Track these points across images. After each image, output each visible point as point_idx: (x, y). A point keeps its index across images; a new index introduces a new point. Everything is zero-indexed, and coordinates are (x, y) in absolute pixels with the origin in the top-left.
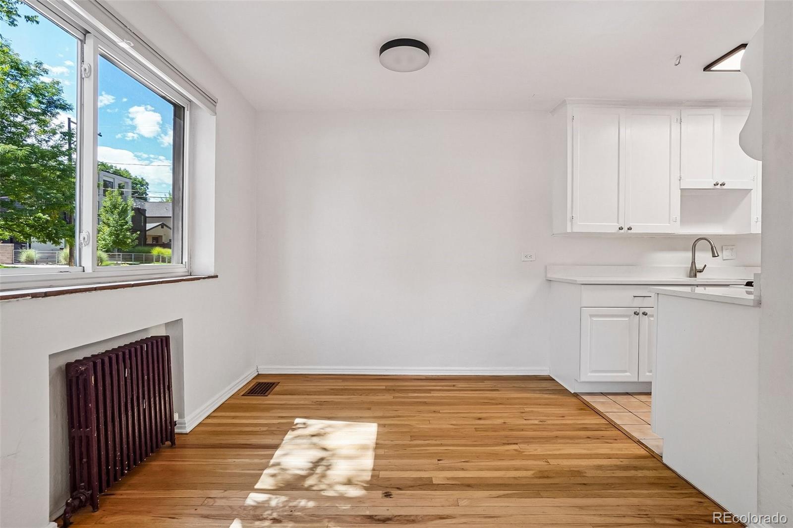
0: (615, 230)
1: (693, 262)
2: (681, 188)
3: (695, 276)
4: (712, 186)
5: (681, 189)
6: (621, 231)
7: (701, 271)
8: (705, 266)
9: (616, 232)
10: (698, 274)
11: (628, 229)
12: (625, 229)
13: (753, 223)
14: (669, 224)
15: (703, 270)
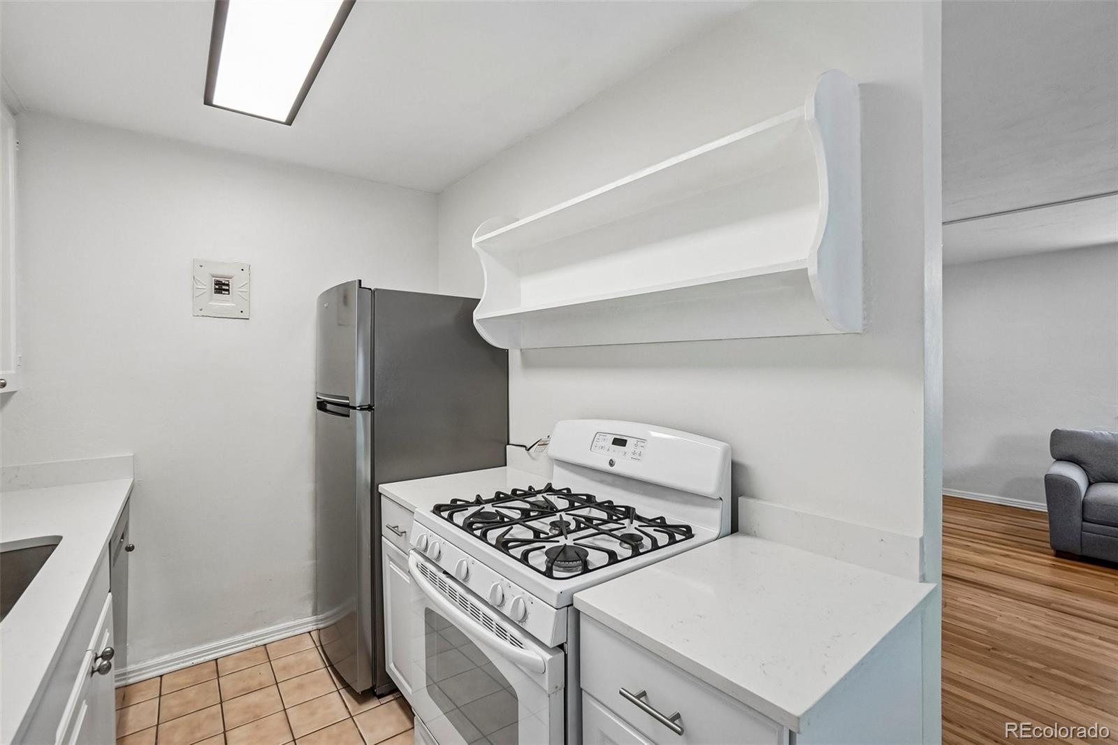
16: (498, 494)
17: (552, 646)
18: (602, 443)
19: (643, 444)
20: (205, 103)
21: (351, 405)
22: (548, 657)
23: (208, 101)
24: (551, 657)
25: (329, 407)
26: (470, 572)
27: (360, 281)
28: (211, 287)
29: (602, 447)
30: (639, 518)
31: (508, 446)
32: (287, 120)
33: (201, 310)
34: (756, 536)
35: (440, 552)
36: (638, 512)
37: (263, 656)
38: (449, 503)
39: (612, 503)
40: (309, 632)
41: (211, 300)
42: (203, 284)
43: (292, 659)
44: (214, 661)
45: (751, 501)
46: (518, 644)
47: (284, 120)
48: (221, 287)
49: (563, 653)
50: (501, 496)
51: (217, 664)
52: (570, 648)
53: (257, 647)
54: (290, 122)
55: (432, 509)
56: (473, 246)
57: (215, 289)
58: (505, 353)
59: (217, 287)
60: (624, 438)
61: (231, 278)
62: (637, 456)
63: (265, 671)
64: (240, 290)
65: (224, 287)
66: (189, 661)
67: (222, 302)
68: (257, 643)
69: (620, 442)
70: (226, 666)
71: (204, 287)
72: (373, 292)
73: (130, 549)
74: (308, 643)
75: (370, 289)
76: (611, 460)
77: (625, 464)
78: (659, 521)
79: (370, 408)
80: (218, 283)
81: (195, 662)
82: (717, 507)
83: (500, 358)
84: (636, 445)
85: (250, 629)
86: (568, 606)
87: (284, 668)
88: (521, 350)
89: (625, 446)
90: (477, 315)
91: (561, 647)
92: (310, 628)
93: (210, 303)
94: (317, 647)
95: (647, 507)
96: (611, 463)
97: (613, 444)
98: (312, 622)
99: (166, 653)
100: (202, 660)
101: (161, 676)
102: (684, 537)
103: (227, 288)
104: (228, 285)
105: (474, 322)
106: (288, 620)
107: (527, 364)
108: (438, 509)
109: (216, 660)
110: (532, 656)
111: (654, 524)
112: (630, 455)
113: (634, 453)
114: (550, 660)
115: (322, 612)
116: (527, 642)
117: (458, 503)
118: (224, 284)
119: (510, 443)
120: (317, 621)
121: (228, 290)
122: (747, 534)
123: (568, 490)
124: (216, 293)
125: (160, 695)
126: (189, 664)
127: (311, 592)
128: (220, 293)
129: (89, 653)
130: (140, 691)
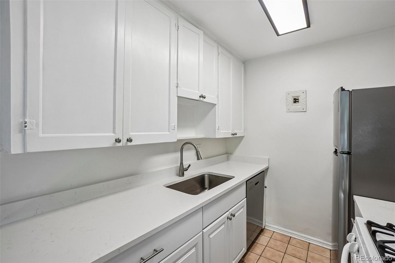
0: (110, 143)
1: (182, 163)
2: (179, 95)
3: (183, 175)
4: (198, 98)
5: (178, 97)
6: (118, 145)
7: (186, 170)
8: (190, 166)
9: (112, 146)
10: (185, 172)
11: (128, 140)
12: (124, 141)
13: (217, 130)
14: (169, 132)
15: (188, 168)
23: (278, 35)
28: (292, 101)
33: (289, 110)
37: (306, 247)
40: (330, 250)
41: (292, 105)
42: (289, 100)
43: (316, 256)
44: (290, 237)
47: (306, 26)
48: (296, 101)
51: (290, 239)
53: (306, 242)
55: (366, 222)
57: (294, 102)
59: (294, 101)
61: (299, 97)
63: (305, 253)
64: (303, 101)
65: (297, 100)
66: (282, 232)
67: (297, 106)
70: (293, 242)
71: (290, 101)
72: (350, 92)
73: (266, 187)
74: (327, 254)
79: (349, 153)
80: (295, 99)
81: (284, 234)
87: (312, 257)
94: (331, 258)
99: (276, 225)
100: (286, 234)
101: (274, 232)
103: (298, 100)
104: (298, 99)
108: (370, 224)
115: (332, 243)
118: (297, 99)
120: (332, 246)
121: (298, 101)
124: (294, 103)
125: (271, 238)
126: (282, 233)
127: (331, 232)
128: (296, 103)
129: (228, 212)
130: (267, 233)
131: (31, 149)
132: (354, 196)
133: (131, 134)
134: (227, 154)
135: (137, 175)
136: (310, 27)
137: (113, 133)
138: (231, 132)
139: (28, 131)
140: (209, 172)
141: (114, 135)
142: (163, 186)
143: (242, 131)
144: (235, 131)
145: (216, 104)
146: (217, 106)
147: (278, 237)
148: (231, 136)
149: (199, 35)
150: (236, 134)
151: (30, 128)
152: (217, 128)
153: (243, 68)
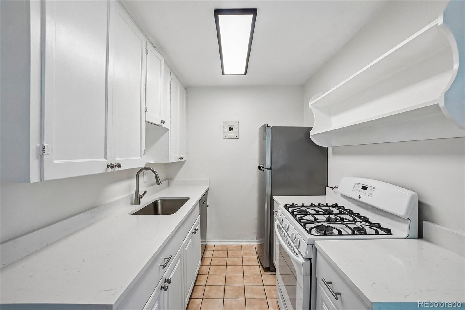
0: (102, 169)
1: (137, 191)
2: (147, 120)
3: (139, 203)
4: (159, 123)
5: (147, 122)
7: (142, 197)
8: (145, 192)
11: (117, 166)
13: (169, 154)
14: (140, 157)
15: (144, 195)
16: (312, 204)
17: (305, 258)
18: (357, 188)
19: (374, 190)
20: (223, 75)
21: (265, 167)
22: (303, 261)
23: (223, 74)
24: (304, 261)
25: (261, 168)
26: (289, 228)
27: (267, 124)
28: (229, 129)
29: (357, 190)
30: (369, 222)
31: (326, 187)
32: (245, 73)
33: (226, 136)
34: (433, 243)
35: (283, 221)
36: (370, 220)
37: (240, 248)
38: (291, 204)
39: (360, 215)
40: (255, 245)
42: (226, 128)
43: (248, 252)
45: (430, 224)
46: (297, 255)
47: (244, 74)
48: (231, 129)
49: (310, 262)
50: (313, 205)
52: (313, 260)
53: (239, 245)
54: (245, 74)
55: (284, 206)
56: (309, 106)
58: (326, 149)
60: (367, 186)
61: (233, 126)
62: (370, 195)
63: (240, 252)
64: (236, 129)
65: (232, 129)
67: (231, 134)
68: (239, 244)
69: (365, 188)
70: (230, 248)
72: (272, 128)
73: (208, 206)
74: (254, 248)
75: (271, 127)
76: (360, 196)
77: (365, 198)
78: (377, 225)
79: (271, 169)
80: (230, 128)
81: (223, 244)
82: (407, 223)
83: (324, 151)
84: (371, 190)
85: (238, 239)
86: (313, 245)
87: (245, 254)
88: (332, 147)
89: (366, 190)
90: (311, 133)
91: (310, 259)
92: (255, 244)
93: (228, 134)
94: (256, 250)
95: (374, 218)
96: (360, 197)
97: (362, 189)
98: (256, 242)
99: (216, 239)
100: (225, 244)
101: (215, 245)
102: (387, 234)
104: (233, 128)
105: (310, 136)
106: (249, 239)
107: (334, 153)
108: (286, 206)
109: (228, 245)
110: (299, 260)
111: (375, 226)
112: (368, 194)
113: (370, 193)
114: (304, 262)
115: (258, 240)
116: (299, 255)
117: (295, 205)
119: (328, 186)
120: (258, 242)
121: (233, 130)
122: (428, 240)
123: (343, 207)
124: (229, 131)
125: (214, 250)
126: (221, 244)
127: (256, 231)
128: (231, 131)
129: (192, 228)
130: (210, 247)
131: (48, 177)
132: (274, 196)
133: (117, 159)
134: (167, 180)
135: (98, 207)
136: (246, 75)
137: (105, 159)
138: (178, 156)
139: (45, 157)
140: (162, 198)
141: (105, 160)
142: (129, 214)
143: (185, 155)
144: (181, 155)
145: (169, 129)
146: (169, 130)
147: (220, 248)
148: (178, 161)
149: (161, 61)
150: (182, 159)
151: (48, 153)
152: (170, 153)
153: (185, 94)
